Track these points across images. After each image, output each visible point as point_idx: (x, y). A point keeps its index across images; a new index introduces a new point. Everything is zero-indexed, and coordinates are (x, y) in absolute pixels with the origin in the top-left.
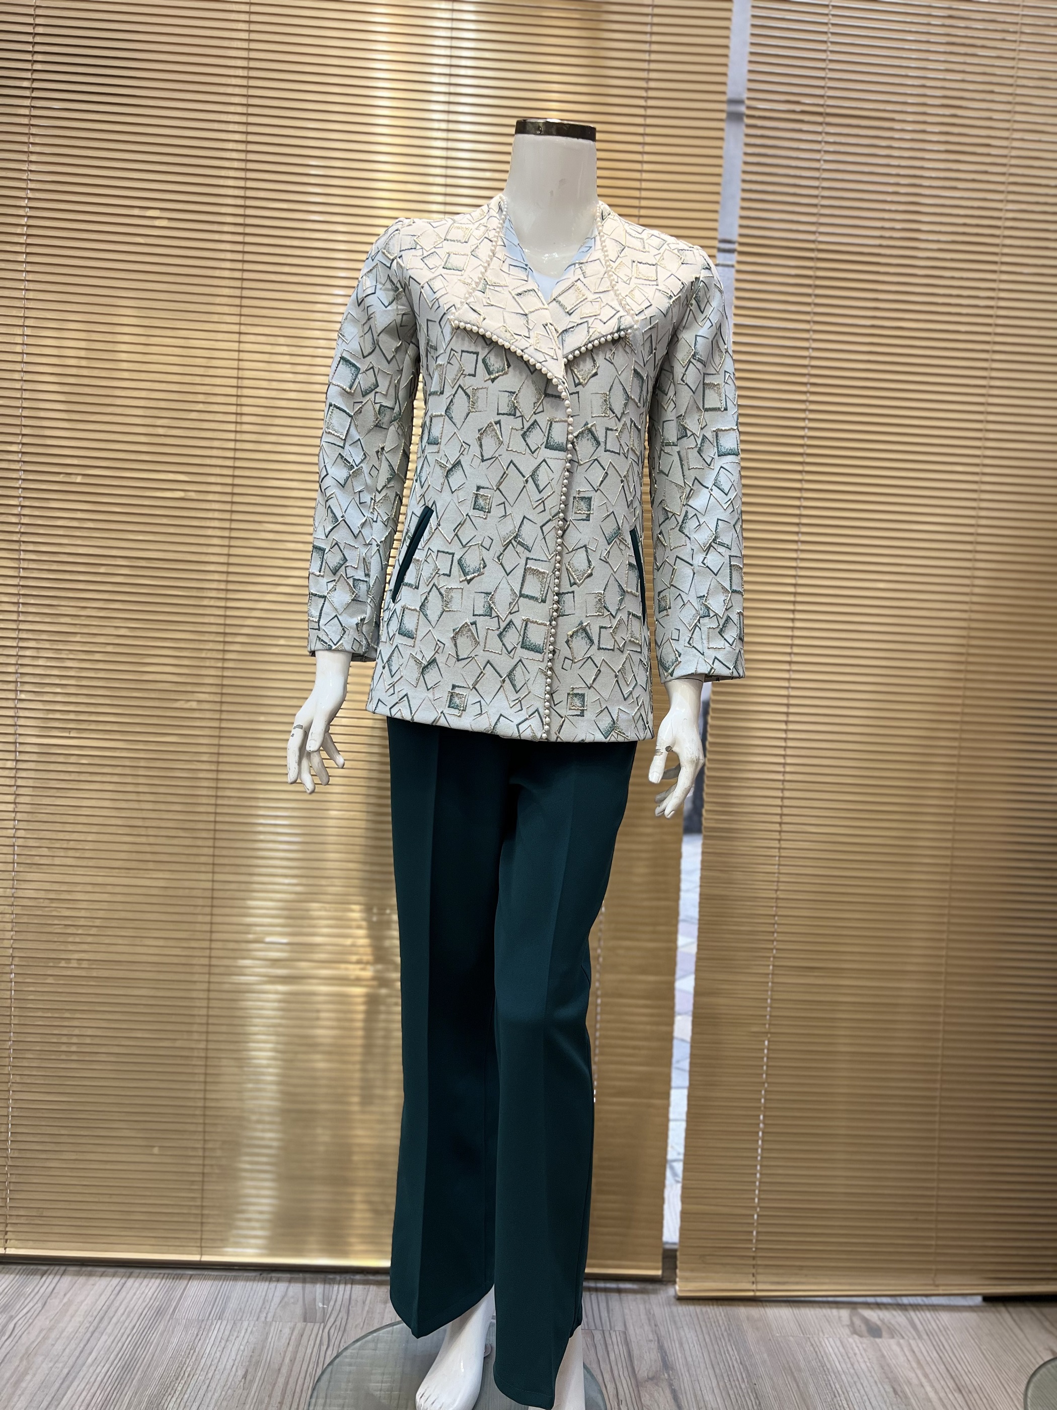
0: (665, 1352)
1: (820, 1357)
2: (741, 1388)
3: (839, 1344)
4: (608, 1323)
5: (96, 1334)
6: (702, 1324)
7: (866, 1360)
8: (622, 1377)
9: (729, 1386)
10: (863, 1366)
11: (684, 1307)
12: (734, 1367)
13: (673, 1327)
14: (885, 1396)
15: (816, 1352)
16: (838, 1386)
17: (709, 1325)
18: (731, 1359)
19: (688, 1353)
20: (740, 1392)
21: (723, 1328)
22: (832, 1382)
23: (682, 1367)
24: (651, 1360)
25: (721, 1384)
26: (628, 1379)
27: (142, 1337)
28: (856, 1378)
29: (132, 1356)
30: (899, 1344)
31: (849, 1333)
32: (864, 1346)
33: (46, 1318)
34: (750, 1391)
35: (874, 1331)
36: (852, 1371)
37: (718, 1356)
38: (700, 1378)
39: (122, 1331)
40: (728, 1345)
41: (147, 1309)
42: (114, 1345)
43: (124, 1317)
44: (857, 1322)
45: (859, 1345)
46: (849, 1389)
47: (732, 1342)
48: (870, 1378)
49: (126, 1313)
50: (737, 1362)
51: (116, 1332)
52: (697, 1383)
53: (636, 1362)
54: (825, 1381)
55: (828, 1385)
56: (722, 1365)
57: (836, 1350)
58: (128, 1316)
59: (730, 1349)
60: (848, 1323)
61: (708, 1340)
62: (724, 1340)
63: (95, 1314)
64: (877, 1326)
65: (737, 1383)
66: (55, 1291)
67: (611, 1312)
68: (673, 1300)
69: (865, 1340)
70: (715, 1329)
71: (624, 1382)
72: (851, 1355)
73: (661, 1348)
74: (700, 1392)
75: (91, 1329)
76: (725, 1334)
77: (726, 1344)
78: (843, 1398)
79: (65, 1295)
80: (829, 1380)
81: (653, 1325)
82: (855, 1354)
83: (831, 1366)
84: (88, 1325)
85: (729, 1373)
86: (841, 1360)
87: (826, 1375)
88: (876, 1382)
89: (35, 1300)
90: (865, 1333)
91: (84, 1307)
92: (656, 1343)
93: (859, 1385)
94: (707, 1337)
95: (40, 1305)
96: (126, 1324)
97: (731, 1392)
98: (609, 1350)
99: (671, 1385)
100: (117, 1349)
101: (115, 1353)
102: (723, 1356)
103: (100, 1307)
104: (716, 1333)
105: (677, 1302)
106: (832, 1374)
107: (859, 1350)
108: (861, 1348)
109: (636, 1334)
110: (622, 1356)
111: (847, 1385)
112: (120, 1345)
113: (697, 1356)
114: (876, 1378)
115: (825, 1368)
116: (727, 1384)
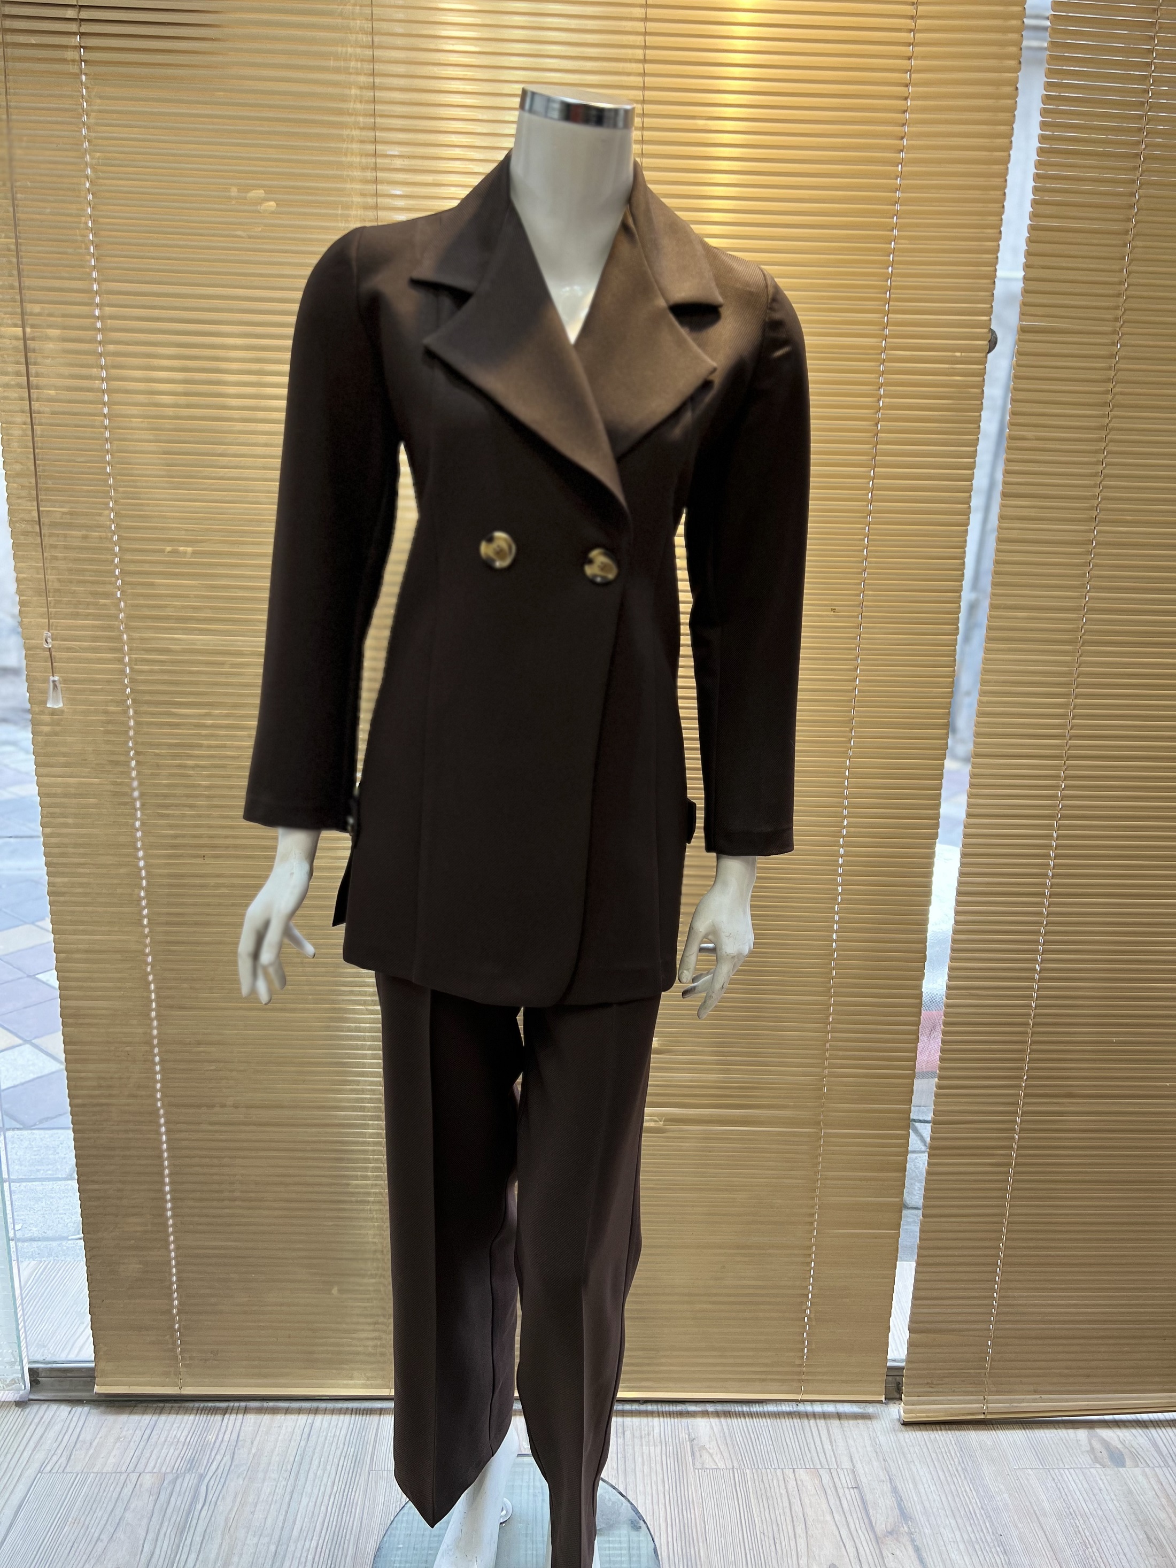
0: (901, 1497)
1: (1065, 1497)
2: (987, 1542)
3: (1081, 1477)
4: (834, 1459)
5: (295, 1496)
6: (934, 1455)
7: (1113, 1497)
8: (860, 1531)
9: (974, 1539)
10: (1111, 1506)
11: (910, 1433)
12: (975, 1513)
13: (903, 1461)
14: (1139, 1545)
15: (1059, 1489)
16: (1088, 1534)
17: (940, 1457)
18: (971, 1503)
19: (924, 1498)
20: (986, 1544)
21: (956, 1460)
22: (1080, 1528)
23: (920, 1516)
24: (886, 1507)
25: (966, 1537)
26: (867, 1535)
27: (345, 1497)
28: (1106, 1524)
29: (339, 1524)
30: (1145, 1475)
31: (1090, 1462)
32: (1108, 1477)
33: (238, 1477)
34: (996, 1544)
35: (1117, 1458)
36: (1100, 1512)
37: (957, 1499)
38: (942, 1530)
39: (322, 1489)
40: (965, 1483)
41: (342, 1458)
42: (317, 1508)
43: (320, 1472)
44: (1097, 1446)
45: (1103, 1477)
46: (1100, 1537)
47: (968, 1479)
48: (1120, 1521)
49: (322, 1464)
50: (978, 1506)
51: (316, 1491)
52: (939, 1535)
53: (871, 1512)
54: (1073, 1526)
55: (1079, 1536)
56: (962, 1510)
57: (1080, 1486)
58: (325, 1469)
59: (968, 1489)
60: (1088, 1449)
61: (942, 1477)
62: (960, 1477)
63: (289, 1467)
64: (1119, 1450)
65: (982, 1534)
66: (241, 1438)
67: (834, 1444)
68: (898, 1425)
69: (1109, 1471)
70: (948, 1462)
71: (863, 1538)
72: (1096, 1491)
73: (895, 1490)
74: (944, 1548)
75: (289, 1489)
76: (959, 1469)
77: (962, 1481)
78: (1095, 1550)
79: (252, 1443)
80: (1077, 1527)
81: (882, 1460)
82: (1100, 1490)
83: (1077, 1507)
84: (284, 1483)
85: (972, 1522)
86: (1087, 1498)
87: (1073, 1518)
88: (1126, 1526)
89: (222, 1452)
90: (1107, 1461)
91: (275, 1459)
92: (889, 1484)
93: (1109, 1529)
94: (941, 1473)
95: (227, 1458)
96: (325, 1480)
97: (977, 1547)
98: (841, 1495)
99: (913, 1541)
100: (322, 1515)
101: (320, 1519)
102: (962, 1498)
103: (292, 1459)
104: (951, 1469)
105: (903, 1428)
106: (1079, 1518)
107: (1103, 1483)
108: (1105, 1481)
109: (865, 1474)
110: (856, 1504)
111: (1097, 1531)
112: (323, 1508)
113: (934, 1501)
114: (1127, 1522)
115: (1071, 1510)
116: (972, 1536)
